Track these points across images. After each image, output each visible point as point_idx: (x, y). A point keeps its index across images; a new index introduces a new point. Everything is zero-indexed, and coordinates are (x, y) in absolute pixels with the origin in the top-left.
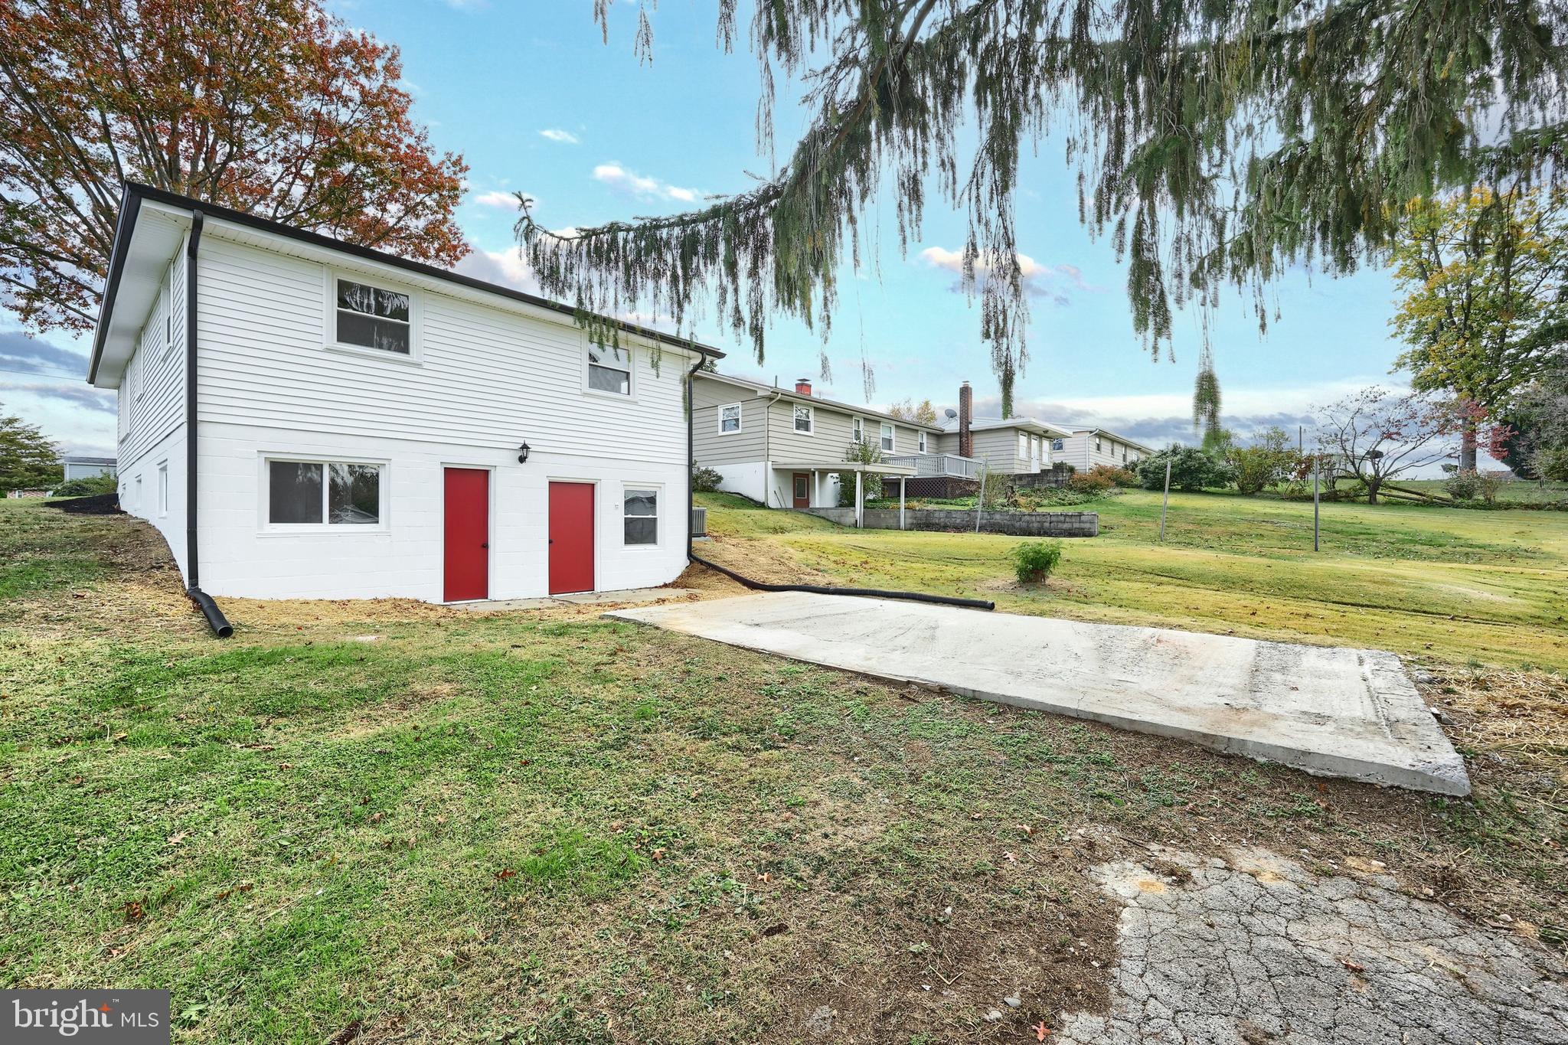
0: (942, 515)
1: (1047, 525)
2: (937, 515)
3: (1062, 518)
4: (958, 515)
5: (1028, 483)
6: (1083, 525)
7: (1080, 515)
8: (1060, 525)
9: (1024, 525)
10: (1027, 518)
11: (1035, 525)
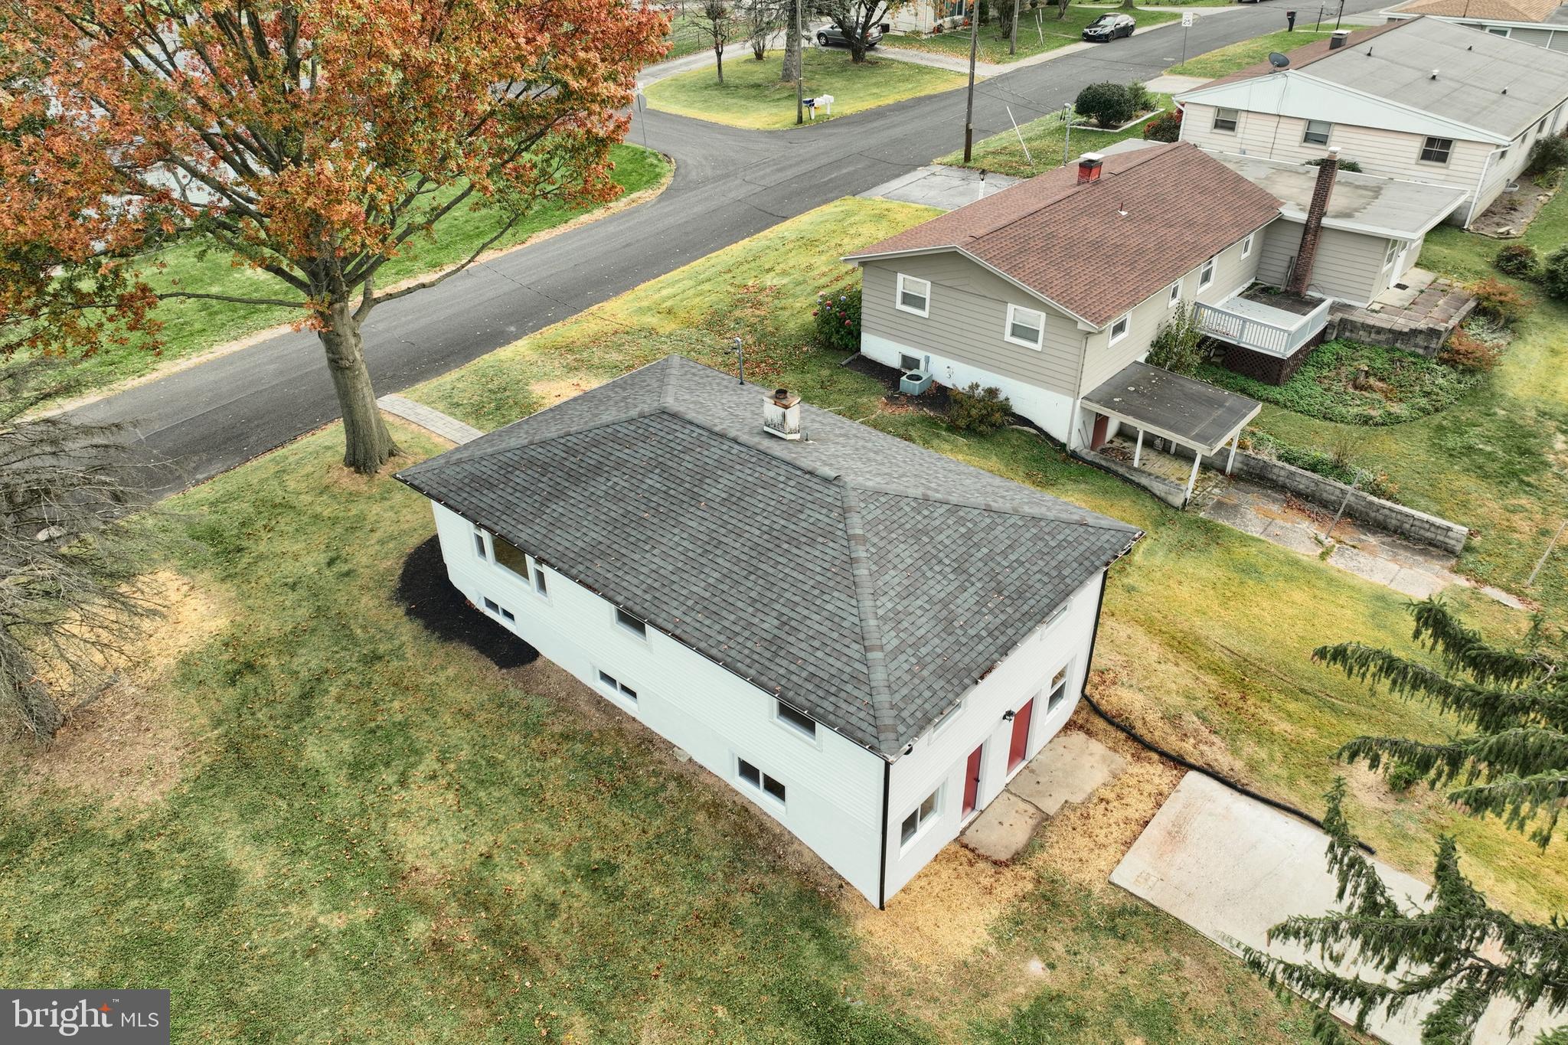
0: (1283, 473)
1: (1407, 526)
2: (1276, 470)
3: (1427, 526)
4: (1304, 481)
5: (1387, 341)
6: (1447, 540)
7: (1449, 529)
8: (1422, 532)
9: (1381, 518)
10: (1387, 512)
11: (1394, 522)
